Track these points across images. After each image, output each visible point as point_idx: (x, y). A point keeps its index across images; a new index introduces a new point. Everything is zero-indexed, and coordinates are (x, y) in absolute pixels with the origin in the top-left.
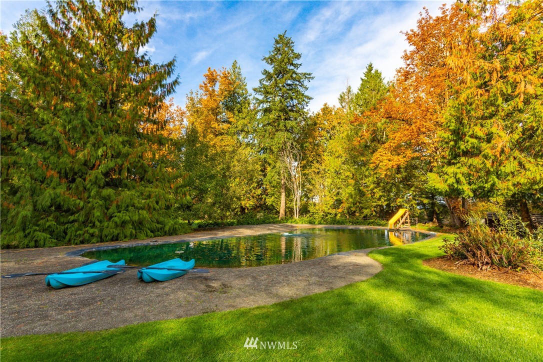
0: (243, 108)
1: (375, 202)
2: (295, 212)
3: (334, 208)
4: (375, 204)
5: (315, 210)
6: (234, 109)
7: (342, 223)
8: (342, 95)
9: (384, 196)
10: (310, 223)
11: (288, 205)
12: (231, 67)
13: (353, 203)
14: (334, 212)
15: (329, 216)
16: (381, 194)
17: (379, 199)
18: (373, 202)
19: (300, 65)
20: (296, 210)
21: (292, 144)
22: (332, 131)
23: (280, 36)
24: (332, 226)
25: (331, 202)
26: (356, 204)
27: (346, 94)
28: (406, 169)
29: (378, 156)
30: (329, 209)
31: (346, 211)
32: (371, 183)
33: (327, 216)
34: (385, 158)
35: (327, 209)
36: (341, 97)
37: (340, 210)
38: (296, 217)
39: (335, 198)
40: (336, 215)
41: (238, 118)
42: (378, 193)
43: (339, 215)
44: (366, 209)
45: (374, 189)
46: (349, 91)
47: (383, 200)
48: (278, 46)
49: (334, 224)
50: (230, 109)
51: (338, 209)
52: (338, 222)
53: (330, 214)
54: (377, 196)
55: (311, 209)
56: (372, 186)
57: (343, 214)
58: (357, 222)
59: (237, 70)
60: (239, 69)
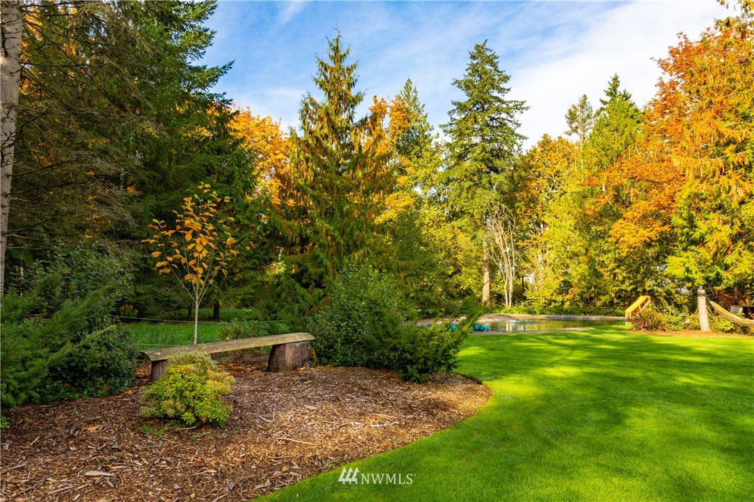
0: (423, 150)
1: (618, 286)
2: (507, 299)
3: (559, 294)
4: (617, 288)
5: (533, 297)
6: (410, 152)
7: (572, 313)
8: (573, 110)
9: (629, 278)
10: (530, 312)
11: (493, 289)
12: (403, 89)
13: (587, 287)
14: (559, 298)
15: (553, 304)
16: (625, 275)
17: (623, 282)
18: (614, 286)
19: (509, 90)
20: (508, 296)
21: (500, 208)
22: (556, 178)
23: (477, 47)
24: (558, 316)
25: (556, 284)
26: (591, 288)
27: (578, 108)
28: (660, 242)
29: (618, 228)
30: (552, 294)
31: (578, 298)
32: (610, 261)
33: (550, 304)
34: (628, 232)
35: (550, 294)
36: (570, 113)
37: (568, 297)
38: (508, 305)
39: (562, 279)
40: (563, 303)
41: (416, 165)
42: (621, 273)
43: (568, 303)
44: (604, 295)
45: (614, 269)
46: (585, 103)
47: (627, 284)
48: (475, 62)
49: (561, 314)
50: (404, 151)
51: (567, 293)
52: (566, 312)
53: (555, 301)
54: (620, 278)
55: (528, 294)
56: (612, 265)
57: (573, 302)
58: (591, 312)
59: (412, 94)
60: (415, 92)
